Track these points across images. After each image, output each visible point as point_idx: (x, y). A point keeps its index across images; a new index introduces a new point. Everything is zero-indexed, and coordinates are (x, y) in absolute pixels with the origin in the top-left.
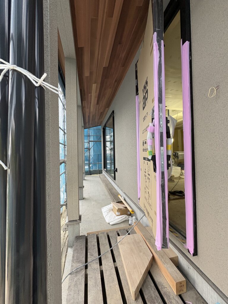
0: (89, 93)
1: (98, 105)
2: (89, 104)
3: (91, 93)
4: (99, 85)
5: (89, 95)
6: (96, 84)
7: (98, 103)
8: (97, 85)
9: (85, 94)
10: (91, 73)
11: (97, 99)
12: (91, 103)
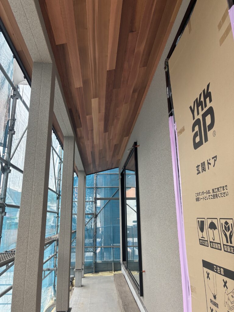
0: (87, 115)
1: (107, 133)
2: (90, 132)
3: (89, 113)
4: (104, 100)
5: (88, 117)
6: (97, 99)
7: (106, 129)
8: (99, 99)
9: (79, 116)
10: (86, 82)
11: (102, 123)
12: (92, 130)
